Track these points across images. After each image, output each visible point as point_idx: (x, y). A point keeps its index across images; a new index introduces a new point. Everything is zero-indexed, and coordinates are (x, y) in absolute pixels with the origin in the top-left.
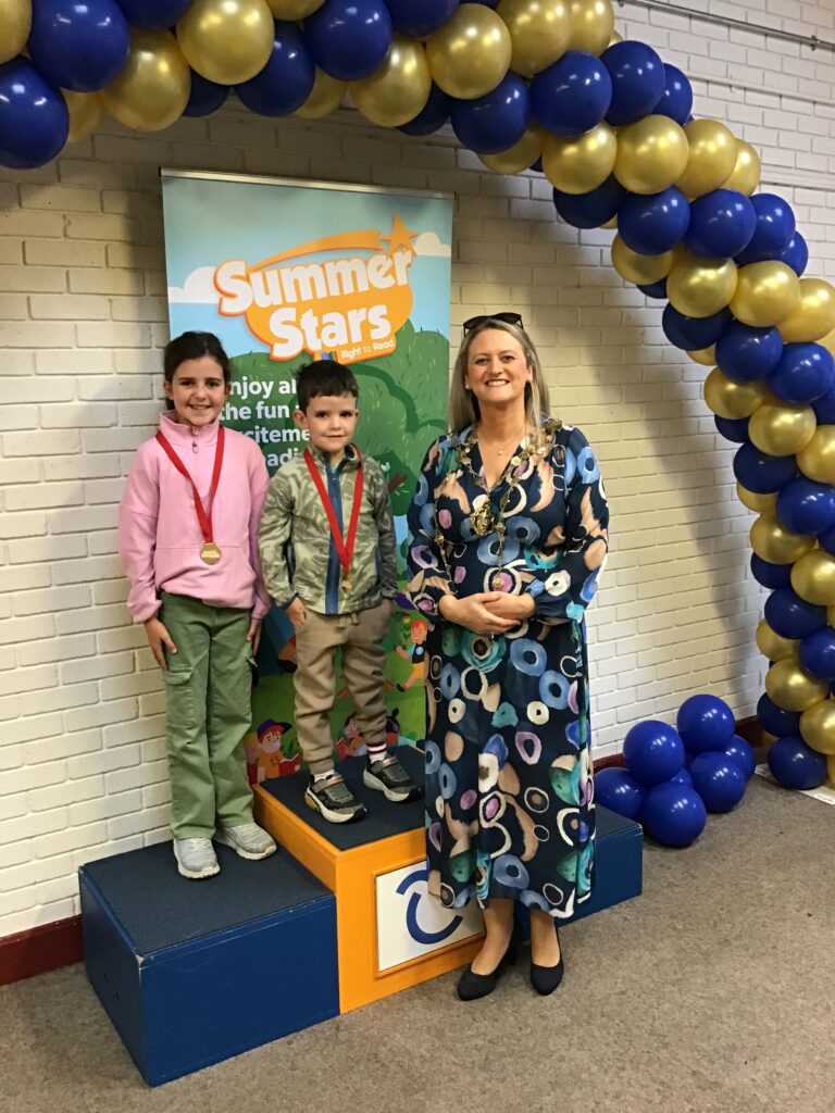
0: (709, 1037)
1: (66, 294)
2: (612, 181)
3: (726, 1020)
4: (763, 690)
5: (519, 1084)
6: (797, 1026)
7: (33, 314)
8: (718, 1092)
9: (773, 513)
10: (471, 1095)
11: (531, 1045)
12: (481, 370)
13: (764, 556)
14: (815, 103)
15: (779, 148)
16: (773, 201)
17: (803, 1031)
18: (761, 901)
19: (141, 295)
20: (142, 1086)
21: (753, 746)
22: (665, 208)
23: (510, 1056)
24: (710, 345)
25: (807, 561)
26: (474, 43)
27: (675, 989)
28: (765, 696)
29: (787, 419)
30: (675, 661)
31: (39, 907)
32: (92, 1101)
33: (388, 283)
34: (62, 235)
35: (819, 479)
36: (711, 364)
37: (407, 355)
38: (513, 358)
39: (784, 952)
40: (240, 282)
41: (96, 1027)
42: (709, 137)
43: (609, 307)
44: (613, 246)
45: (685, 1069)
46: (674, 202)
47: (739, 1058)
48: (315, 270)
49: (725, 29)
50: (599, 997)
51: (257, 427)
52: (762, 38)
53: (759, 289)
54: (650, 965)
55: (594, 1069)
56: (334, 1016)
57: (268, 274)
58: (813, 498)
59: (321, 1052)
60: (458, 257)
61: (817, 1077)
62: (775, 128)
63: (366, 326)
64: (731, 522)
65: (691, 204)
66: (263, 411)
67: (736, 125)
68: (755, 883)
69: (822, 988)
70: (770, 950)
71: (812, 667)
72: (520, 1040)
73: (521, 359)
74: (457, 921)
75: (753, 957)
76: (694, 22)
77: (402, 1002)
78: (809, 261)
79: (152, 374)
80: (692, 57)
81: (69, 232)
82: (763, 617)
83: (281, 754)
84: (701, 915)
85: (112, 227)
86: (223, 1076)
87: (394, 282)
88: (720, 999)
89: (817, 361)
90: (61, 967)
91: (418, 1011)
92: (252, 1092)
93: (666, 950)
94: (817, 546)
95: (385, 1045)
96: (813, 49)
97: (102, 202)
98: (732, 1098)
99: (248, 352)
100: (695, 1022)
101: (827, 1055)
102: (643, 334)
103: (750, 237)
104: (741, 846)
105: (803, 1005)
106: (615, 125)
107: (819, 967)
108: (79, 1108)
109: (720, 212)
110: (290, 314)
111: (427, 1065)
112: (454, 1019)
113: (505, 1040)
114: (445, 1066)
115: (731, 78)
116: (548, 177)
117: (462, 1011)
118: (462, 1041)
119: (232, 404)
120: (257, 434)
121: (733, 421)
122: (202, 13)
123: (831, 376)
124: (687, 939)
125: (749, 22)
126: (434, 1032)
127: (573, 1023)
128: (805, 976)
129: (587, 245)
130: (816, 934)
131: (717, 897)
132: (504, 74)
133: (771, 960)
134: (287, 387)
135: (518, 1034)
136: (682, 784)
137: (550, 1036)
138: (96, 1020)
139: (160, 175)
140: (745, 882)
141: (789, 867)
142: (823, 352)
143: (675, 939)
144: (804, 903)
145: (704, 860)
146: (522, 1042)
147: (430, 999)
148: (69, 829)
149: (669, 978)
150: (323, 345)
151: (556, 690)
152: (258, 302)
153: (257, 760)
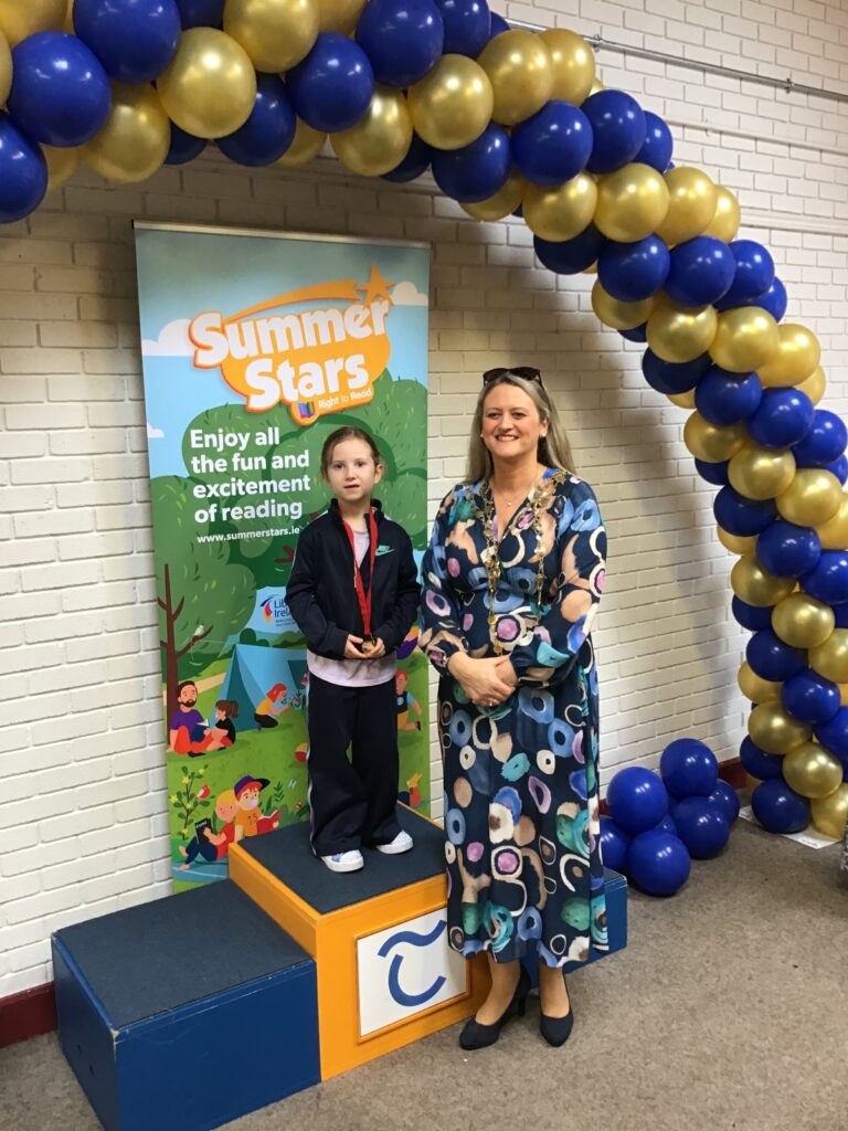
0: (696, 1099)
1: (37, 348)
2: (592, 229)
3: (712, 1079)
4: (744, 733)
6: (784, 1085)
7: (3, 369)
9: (754, 553)
11: (516, 1111)
12: (491, 423)
13: (744, 598)
14: (790, 145)
15: (754, 189)
16: (749, 248)
17: (791, 1091)
18: (746, 952)
19: (116, 348)
21: (736, 789)
22: (645, 256)
23: (495, 1122)
24: (689, 389)
25: (787, 604)
27: (661, 1047)
28: (747, 741)
29: (764, 463)
30: (658, 704)
31: (9, 975)
33: (366, 332)
34: (32, 286)
35: (799, 522)
36: (691, 407)
37: (385, 404)
38: (523, 415)
39: (770, 1006)
40: (215, 333)
41: (69, 1101)
42: (690, 186)
43: (588, 351)
44: (593, 292)
46: (654, 250)
47: (725, 1121)
48: (291, 321)
49: (701, 74)
50: (585, 1057)
51: (233, 479)
52: (737, 82)
53: (738, 334)
54: (636, 1023)
56: (315, 1084)
57: (243, 325)
58: (792, 541)
59: (302, 1123)
60: (436, 304)
62: (752, 171)
63: (343, 376)
64: (711, 563)
65: (671, 252)
66: (239, 463)
67: (712, 168)
68: (741, 934)
69: (808, 1043)
70: (758, 1005)
71: (797, 710)
72: (504, 1105)
74: (441, 981)
75: (739, 1012)
76: (669, 66)
77: (384, 1067)
78: (789, 303)
79: (126, 427)
80: (668, 102)
81: (41, 284)
82: (745, 659)
83: (260, 810)
84: (686, 968)
85: (84, 279)
87: (371, 332)
88: (707, 1057)
89: (796, 406)
90: (33, 1037)
91: (401, 1077)
93: (652, 1005)
94: (797, 589)
95: (367, 1113)
96: (788, 92)
97: (73, 254)
99: (223, 404)
100: (682, 1083)
101: (816, 1115)
102: (622, 377)
103: (729, 284)
104: (726, 894)
105: (789, 1063)
106: (596, 173)
107: (806, 1022)
109: (700, 259)
110: (267, 365)
113: (491, 1106)
115: (706, 121)
116: (529, 223)
117: (446, 1075)
118: (446, 1108)
119: (208, 457)
120: (233, 486)
121: (714, 464)
122: (183, 69)
123: (811, 421)
124: (672, 994)
125: (724, 66)
126: (417, 1099)
127: (558, 1088)
128: (791, 1032)
129: (565, 290)
130: (802, 987)
131: (703, 949)
132: (486, 125)
133: (757, 1016)
134: (262, 440)
135: (503, 1099)
136: (665, 831)
137: (535, 1101)
138: (69, 1094)
139: (133, 227)
140: (731, 932)
141: (774, 916)
142: (802, 396)
143: (660, 994)
144: (790, 954)
145: (689, 909)
146: (508, 1107)
147: (414, 1064)
148: (42, 894)
149: (655, 1036)
150: (300, 396)
151: (560, 738)
152: (232, 353)
153: (235, 818)
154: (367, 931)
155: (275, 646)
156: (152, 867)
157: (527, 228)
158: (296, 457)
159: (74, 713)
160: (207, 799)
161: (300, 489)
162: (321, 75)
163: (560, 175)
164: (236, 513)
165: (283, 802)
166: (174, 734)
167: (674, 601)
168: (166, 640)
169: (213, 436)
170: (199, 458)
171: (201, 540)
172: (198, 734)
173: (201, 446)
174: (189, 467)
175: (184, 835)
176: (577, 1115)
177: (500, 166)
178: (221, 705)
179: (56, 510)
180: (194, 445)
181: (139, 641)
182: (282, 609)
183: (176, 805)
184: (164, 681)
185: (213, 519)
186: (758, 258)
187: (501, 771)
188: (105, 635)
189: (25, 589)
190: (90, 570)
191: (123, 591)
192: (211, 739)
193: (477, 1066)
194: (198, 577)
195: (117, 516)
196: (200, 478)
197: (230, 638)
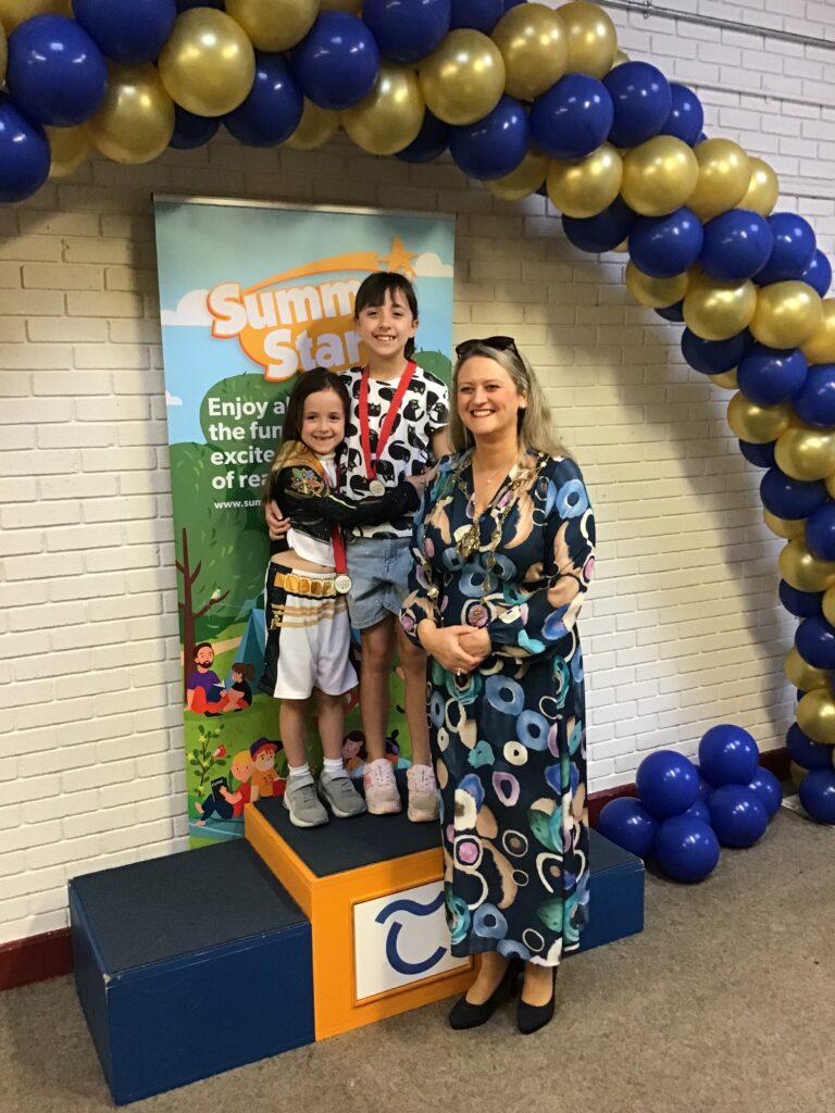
0: (689, 1090)
1: (65, 317)
2: (619, 205)
3: (709, 1071)
6: (784, 1083)
7: (31, 337)
11: (503, 1085)
12: (465, 398)
13: (793, 584)
15: (819, 159)
16: (790, 221)
17: (790, 1089)
18: (767, 944)
19: (141, 317)
20: (109, 1105)
21: (780, 779)
22: (676, 231)
23: (480, 1096)
24: (731, 368)
26: (465, 68)
27: (661, 1035)
28: (794, 728)
29: (814, 443)
30: (701, 688)
31: (32, 917)
34: (60, 260)
36: (733, 388)
38: (497, 387)
39: (783, 1001)
40: (233, 304)
41: (75, 1040)
42: (721, 157)
43: (630, 325)
46: (686, 225)
48: (310, 292)
49: (759, 39)
50: (580, 1040)
52: (801, 47)
53: (779, 310)
54: (640, 1008)
56: (309, 1043)
57: (262, 296)
59: (290, 1082)
60: (469, 277)
62: (815, 140)
64: (764, 546)
65: (705, 227)
67: (771, 137)
68: (764, 925)
69: (817, 1043)
70: (769, 999)
72: (492, 1080)
73: (510, 386)
74: (441, 952)
75: (749, 1005)
76: (726, 33)
77: (379, 1032)
79: (149, 395)
80: (723, 68)
81: (66, 255)
83: (275, 772)
84: (700, 955)
86: (189, 1100)
88: (707, 1048)
90: (52, 976)
91: (394, 1043)
93: (659, 992)
95: (355, 1076)
97: (100, 226)
99: (242, 373)
100: (677, 1072)
103: (766, 256)
104: (756, 885)
105: (794, 1061)
106: (621, 147)
107: (818, 1020)
109: (734, 233)
110: (285, 335)
111: (394, 1099)
112: (429, 1053)
113: (477, 1079)
115: (766, 88)
117: (439, 1045)
118: (433, 1077)
119: (225, 425)
120: (251, 453)
121: (758, 446)
124: (682, 982)
125: (787, 30)
126: (406, 1066)
127: (548, 1066)
128: (801, 1029)
129: (608, 262)
130: (820, 984)
131: (721, 938)
132: (498, 99)
133: (767, 1010)
135: (493, 1073)
136: (697, 817)
137: (523, 1077)
138: (77, 1033)
139: (152, 199)
140: (755, 923)
141: (802, 911)
143: (670, 981)
144: (813, 949)
145: (714, 898)
146: (494, 1082)
147: (408, 1031)
148: (63, 842)
149: (657, 1022)
150: (317, 365)
151: (534, 731)
152: (252, 324)
153: (250, 779)
154: (362, 897)
156: (172, 823)
159: (97, 670)
160: (222, 758)
162: (323, 51)
163: (580, 148)
164: (254, 481)
166: (191, 693)
167: (722, 584)
168: (183, 602)
169: (231, 405)
170: (217, 426)
171: (218, 506)
172: (214, 695)
173: (218, 414)
174: (207, 434)
175: (200, 792)
176: (563, 1095)
177: (517, 140)
178: (237, 668)
179: (81, 474)
180: (212, 413)
181: (162, 603)
183: (193, 762)
184: (181, 642)
185: (230, 486)
188: (129, 596)
189: (50, 549)
190: (113, 533)
191: (146, 556)
192: (227, 699)
194: (216, 542)
195: (142, 482)
196: (219, 446)
197: (247, 602)
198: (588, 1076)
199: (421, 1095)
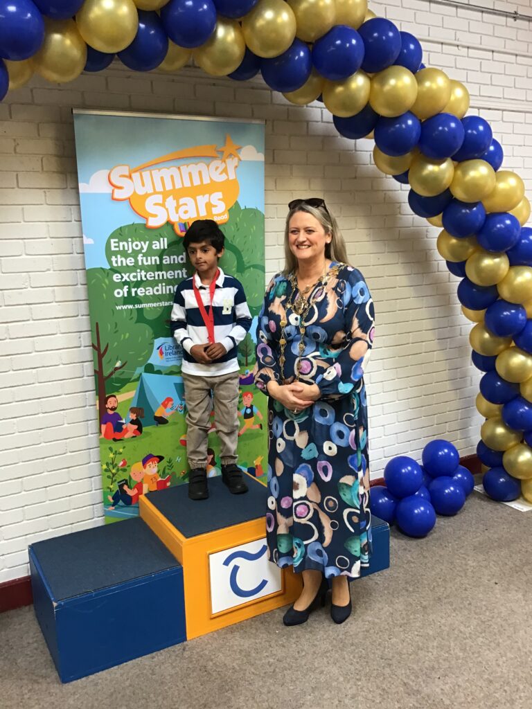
0: (418, 661)
1: (17, 189)
2: (368, 109)
3: (430, 650)
4: (480, 438)
5: (292, 688)
6: (476, 655)
8: (419, 696)
9: (484, 322)
10: (261, 693)
11: (303, 663)
13: (479, 351)
14: (516, 55)
15: (492, 85)
16: (476, 120)
17: (480, 659)
18: (466, 573)
19: (66, 188)
20: (58, 682)
21: (473, 474)
22: (404, 126)
23: (290, 669)
24: (438, 214)
25: (505, 354)
27: (401, 629)
28: (481, 442)
29: (488, 262)
30: (424, 418)
31: (6, 570)
32: (26, 691)
33: (223, 178)
34: (13, 152)
35: (513, 301)
36: (440, 226)
37: (236, 224)
38: (314, 231)
39: (475, 607)
40: (125, 179)
41: (35, 645)
42: (432, 80)
43: (379, 190)
44: (375, 151)
45: (399, 680)
46: (410, 122)
47: (434, 675)
48: (174, 171)
49: (454, 9)
50: (352, 633)
51: (139, 270)
52: (480, 14)
53: (467, 178)
54: (388, 613)
55: (341, 679)
56: (183, 641)
57: (143, 173)
58: (508, 313)
59: (172, 664)
60: (274, 159)
61: (485, 689)
62: (489, 73)
63: (209, 206)
64: (461, 328)
65: (422, 125)
66: (142, 260)
67: (463, 71)
68: (464, 562)
69: (496, 631)
70: (467, 606)
71: (511, 422)
72: (297, 659)
74: (264, 583)
75: (455, 610)
76: (433, 5)
77: (226, 633)
78: (505, 159)
79: (72, 237)
80: (432, 27)
81: (17, 149)
82: (479, 391)
83: (158, 475)
84: (426, 582)
85: (46, 145)
86: (109, 678)
87: (227, 178)
88: (429, 636)
89: (508, 225)
90: (20, 607)
91: (236, 640)
92: (124, 688)
93: (399, 605)
94: (513, 344)
95: (212, 660)
96: (515, 20)
97: (38, 130)
98: (427, 701)
99: (132, 223)
100: (410, 651)
101: (494, 675)
102: (400, 207)
103: (460, 143)
104: (459, 538)
105: (482, 642)
106: (370, 73)
107: (497, 617)
108: (17, 695)
109: (440, 128)
110: (159, 198)
111: (236, 674)
114: (247, 674)
115: (458, 40)
116: (327, 107)
117: (264, 640)
118: (260, 659)
119: (122, 256)
120: (139, 274)
121: (457, 263)
122: (90, 9)
123: (517, 234)
124: (414, 597)
125: (471, 3)
126: (243, 654)
127: (332, 650)
128: (486, 623)
129: (361, 151)
130: (499, 596)
131: (438, 570)
132: (292, 42)
133: (466, 612)
134: (157, 245)
135: (297, 656)
136: (422, 497)
137: (316, 658)
138: (36, 641)
139: (72, 112)
140: (458, 561)
141: (487, 553)
142: (513, 218)
143: (406, 597)
144: (494, 575)
145: (433, 546)
146: (299, 660)
147: (245, 632)
148: (25, 522)
149: (398, 622)
150: (180, 218)
151: (341, 435)
152: (137, 192)
153: (143, 479)
154: (215, 550)
155: (166, 374)
156: (94, 508)
157: (327, 110)
158: (178, 257)
160: (126, 467)
161: (180, 276)
162: (180, 11)
163: (343, 73)
164: (141, 292)
165: (173, 470)
166: (104, 427)
167: (435, 352)
168: (98, 370)
169: (125, 243)
170: (116, 257)
171: (118, 308)
172: (118, 428)
173: (117, 249)
174: (110, 262)
175: (111, 489)
176: (341, 668)
177: (304, 67)
178: (132, 410)
179: (30, 289)
180: (113, 249)
181: (83, 370)
182: (169, 351)
183: (106, 470)
184: (97, 395)
185: (126, 295)
186: (481, 128)
187: (301, 454)
188: (62, 366)
189: (11, 337)
190: (51, 326)
191: (73, 339)
192: (127, 431)
193: (283, 636)
194: (115, 332)
195: (69, 293)
196: (118, 270)
197: (138, 368)
198: (356, 655)
199: (253, 670)
